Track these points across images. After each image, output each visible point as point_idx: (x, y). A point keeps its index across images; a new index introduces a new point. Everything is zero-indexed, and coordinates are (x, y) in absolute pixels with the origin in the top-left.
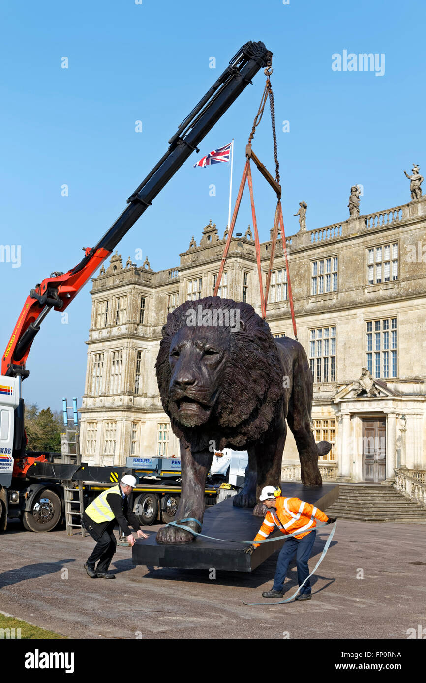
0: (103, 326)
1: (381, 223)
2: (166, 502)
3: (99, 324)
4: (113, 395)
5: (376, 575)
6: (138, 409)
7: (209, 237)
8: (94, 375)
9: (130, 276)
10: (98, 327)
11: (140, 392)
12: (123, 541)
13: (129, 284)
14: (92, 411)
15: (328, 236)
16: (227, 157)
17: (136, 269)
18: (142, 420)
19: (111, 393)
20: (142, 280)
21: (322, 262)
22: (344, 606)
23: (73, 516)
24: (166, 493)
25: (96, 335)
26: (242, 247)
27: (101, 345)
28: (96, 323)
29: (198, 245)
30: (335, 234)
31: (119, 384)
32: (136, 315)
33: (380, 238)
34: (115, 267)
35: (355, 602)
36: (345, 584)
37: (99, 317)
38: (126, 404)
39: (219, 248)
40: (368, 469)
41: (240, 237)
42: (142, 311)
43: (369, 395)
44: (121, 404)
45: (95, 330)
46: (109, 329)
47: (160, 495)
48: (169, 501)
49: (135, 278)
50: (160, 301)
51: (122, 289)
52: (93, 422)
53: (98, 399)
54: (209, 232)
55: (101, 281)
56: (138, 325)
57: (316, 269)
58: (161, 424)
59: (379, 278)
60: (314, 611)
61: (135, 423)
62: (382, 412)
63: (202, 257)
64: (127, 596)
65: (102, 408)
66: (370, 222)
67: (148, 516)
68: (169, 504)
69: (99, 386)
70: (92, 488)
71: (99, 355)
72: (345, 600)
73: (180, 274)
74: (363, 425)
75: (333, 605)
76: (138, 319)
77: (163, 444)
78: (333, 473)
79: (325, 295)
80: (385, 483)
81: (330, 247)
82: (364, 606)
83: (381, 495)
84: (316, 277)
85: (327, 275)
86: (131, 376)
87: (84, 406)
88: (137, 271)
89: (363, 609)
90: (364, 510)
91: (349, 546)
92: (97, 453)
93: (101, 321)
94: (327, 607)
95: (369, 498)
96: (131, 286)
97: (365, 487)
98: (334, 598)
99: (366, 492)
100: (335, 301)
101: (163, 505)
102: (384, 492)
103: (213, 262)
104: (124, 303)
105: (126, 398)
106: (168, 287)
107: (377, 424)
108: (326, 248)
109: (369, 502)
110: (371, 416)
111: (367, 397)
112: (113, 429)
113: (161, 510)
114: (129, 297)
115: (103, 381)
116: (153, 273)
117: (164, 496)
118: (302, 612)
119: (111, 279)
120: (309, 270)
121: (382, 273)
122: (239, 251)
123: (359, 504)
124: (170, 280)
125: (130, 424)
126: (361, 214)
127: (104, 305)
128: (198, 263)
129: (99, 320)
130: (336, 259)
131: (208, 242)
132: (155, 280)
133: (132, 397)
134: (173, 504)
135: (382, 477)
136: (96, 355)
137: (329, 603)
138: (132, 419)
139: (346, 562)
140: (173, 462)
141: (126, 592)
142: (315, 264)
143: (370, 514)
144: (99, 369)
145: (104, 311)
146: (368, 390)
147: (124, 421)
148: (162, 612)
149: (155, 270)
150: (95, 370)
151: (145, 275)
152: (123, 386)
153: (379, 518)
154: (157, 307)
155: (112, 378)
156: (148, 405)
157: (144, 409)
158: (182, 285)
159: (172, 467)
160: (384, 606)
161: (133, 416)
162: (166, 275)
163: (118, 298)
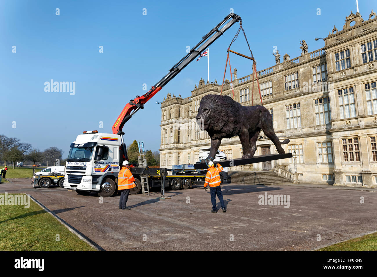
0: (166, 119)
1: (265, 74)
2: (185, 181)
3: (164, 119)
4: (171, 144)
5: (266, 208)
6: (180, 148)
7: (201, 84)
8: (164, 137)
9: (174, 101)
10: (164, 120)
11: (180, 142)
12: (163, 197)
13: (174, 104)
14: (164, 150)
15: (245, 80)
16: (207, 54)
17: (176, 98)
18: (182, 152)
19: (170, 143)
20: (178, 102)
21: (243, 90)
22: (249, 224)
23: (145, 188)
24: (184, 178)
25: (163, 123)
26: (213, 87)
27: (165, 126)
28: (163, 118)
29: (198, 88)
30: (248, 79)
31: (173, 139)
32: (177, 114)
33: (265, 79)
34: (169, 98)
35: (255, 222)
36: (252, 213)
37: (164, 116)
38: (175, 147)
39: (205, 88)
40: (264, 166)
41: (212, 83)
42: (179, 113)
43: (263, 138)
44: (173, 147)
45: (163, 121)
46: (168, 120)
47: (182, 178)
48: (186, 180)
49: (176, 101)
50: (186, 109)
51: (172, 105)
52: (164, 154)
53: (166, 146)
54: (201, 82)
55: (164, 103)
56: (178, 118)
57: (241, 93)
58: (188, 153)
59: (265, 94)
60: (235, 227)
61: (179, 153)
62: (268, 144)
63: (199, 92)
64: (151, 223)
65: (167, 149)
66: (261, 74)
67: (177, 186)
68: (186, 182)
69: (165, 141)
70: (153, 177)
71: (165, 130)
72: (251, 221)
73: (192, 98)
74: (262, 150)
75: (245, 224)
76: (178, 116)
77: (189, 160)
78: (251, 168)
79: (245, 102)
80: (271, 171)
81: (246, 84)
82: (259, 224)
83: (270, 175)
84: (241, 96)
85: (245, 95)
86: (176, 137)
87: (161, 148)
88: (177, 99)
89: (258, 226)
90: (263, 181)
91: (256, 195)
92: (166, 165)
93: (165, 117)
94: (241, 225)
95: (265, 176)
96: (175, 104)
97: (263, 172)
98: (245, 220)
99: (264, 174)
100: (249, 104)
101: (183, 182)
102: (271, 174)
103: (203, 93)
104: (173, 111)
105: (175, 145)
106: (188, 104)
107: (267, 149)
108: (245, 85)
109: (265, 178)
110: (264, 146)
111: (263, 139)
112: (171, 156)
113: (183, 184)
114: (174, 108)
115: (167, 139)
116: (182, 99)
117: (183, 179)
118: (229, 228)
119: (168, 102)
120: (239, 93)
121: (266, 93)
122: (213, 89)
123: (261, 179)
124: (189, 101)
125: (177, 154)
126: (257, 71)
127: (166, 112)
128: (198, 94)
129: (164, 118)
130: (248, 88)
131: (201, 86)
132: (183, 102)
133: (177, 144)
134: (187, 182)
135: (270, 168)
136: (164, 130)
137: (243, 223)
138: (178, 152)
139: (253, 202)
140: (189, 166)
141: (152, 221)
142: (241, 91)
143: (266, 182)
144: (165, 135)
145: (166, 114)
146: (263, 136)
147: (175, 153)
148: (163, 232)
149: (183, 98)
150: (164, 135)
151: (180, 100)
152: (174, 140)
153: (269, 183)
154: (184, 112)
155: (170, 138)
156: (183, 147)
157: (182, 148)
158: (193, 102)
159: (189, 168)
160: (268, 224)
161: (178, 151)
162: (187, 100)
163: (171, 109)
